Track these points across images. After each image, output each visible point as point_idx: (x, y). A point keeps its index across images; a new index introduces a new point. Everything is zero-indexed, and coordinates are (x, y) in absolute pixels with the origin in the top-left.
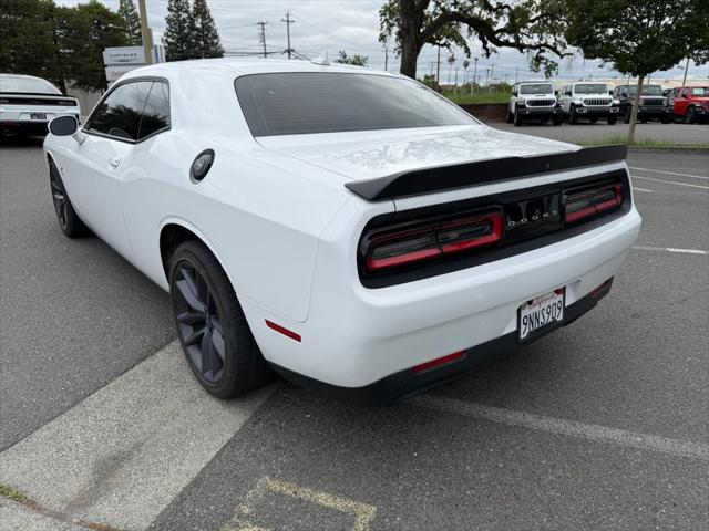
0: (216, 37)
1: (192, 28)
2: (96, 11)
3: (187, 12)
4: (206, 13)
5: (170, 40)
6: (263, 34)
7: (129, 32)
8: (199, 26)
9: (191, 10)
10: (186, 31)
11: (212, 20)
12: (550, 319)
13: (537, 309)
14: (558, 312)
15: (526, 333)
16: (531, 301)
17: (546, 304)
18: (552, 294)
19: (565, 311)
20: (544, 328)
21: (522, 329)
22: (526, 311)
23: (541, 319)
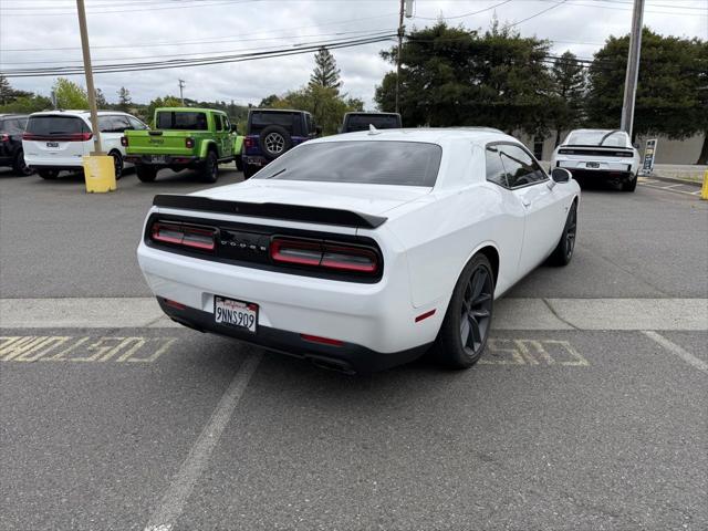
12: (242, 324)
13: (230, 308)
14: (250, 323)
15: (219, 321)
16: (224, 299)
17: (238, 310)
18: (244, 305)
19: (258, 326)
20: (235, 326)
21: (217, 315)
22: (220, 305)
23: (233, 318)
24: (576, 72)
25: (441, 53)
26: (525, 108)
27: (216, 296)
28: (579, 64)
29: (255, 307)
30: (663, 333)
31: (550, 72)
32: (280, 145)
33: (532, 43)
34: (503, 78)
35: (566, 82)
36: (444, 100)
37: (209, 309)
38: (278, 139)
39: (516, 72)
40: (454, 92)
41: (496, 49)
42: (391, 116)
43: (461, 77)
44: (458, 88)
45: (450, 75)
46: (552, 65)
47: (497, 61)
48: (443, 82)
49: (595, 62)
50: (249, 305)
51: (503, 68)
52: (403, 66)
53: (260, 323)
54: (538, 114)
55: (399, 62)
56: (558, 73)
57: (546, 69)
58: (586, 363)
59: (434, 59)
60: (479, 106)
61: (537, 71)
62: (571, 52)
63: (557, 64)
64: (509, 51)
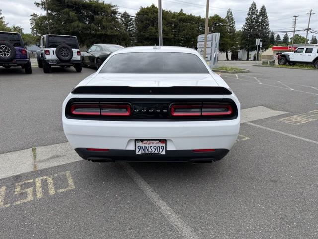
0: (267, 25)
1: (257, 22)
2: (215, 19)
3: (256, 15)
4: (265, 14)
5: (246, 28)
6: (295, 22)
7: (228, 26)
8: (260, 21)
9: (258, 14)
10: (254, 23)
11: (267, 17)
12: (156, 152)
13: (147, 145)
14: (161, 150)
15: (140, 153)
16: (142, 141)
17: (153, 145)
18: (158, 142)
19: (167, 151)
20: (151, 154)
21: (137, 150)
22: (140, 144)
23: (149, 150)
24: (130, 21)
25: (68, 7)
26: (111, 36)
27: (136, 140)
28: (131, 17)
29: (164, 141)
30: (252, 122)
31: (119, 20)
32: (8, 52)
33: (110, 6)
34: (101, 21)
35: (127, 25)
36: (75, 30)
37: (131, 147)
38: (6, 49)
39: (106, 19)
40: (79, 27)
41: (95, 7)
42: (72, 37)
43: (81, 20)
44: (81, 25)
45: (76, 18)
46: (120, 17)
47: (96, 13)
48: (72, 21)
49: (136, 17)
50: (160, 141)
51: (100, 17)
52: (49, 12)
53: (168, 149)
54: (117, 39)
55: (47, 9)
56: (122, 20)
57: (118, 19)
58: (249, 138)
59: (66, 10)
60: (91, 34)
61: (114, 19)
62: (127, 12)
63: (122, 17)
64: (102, 9)
